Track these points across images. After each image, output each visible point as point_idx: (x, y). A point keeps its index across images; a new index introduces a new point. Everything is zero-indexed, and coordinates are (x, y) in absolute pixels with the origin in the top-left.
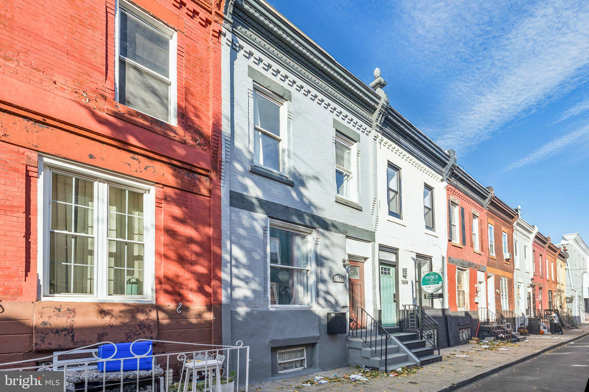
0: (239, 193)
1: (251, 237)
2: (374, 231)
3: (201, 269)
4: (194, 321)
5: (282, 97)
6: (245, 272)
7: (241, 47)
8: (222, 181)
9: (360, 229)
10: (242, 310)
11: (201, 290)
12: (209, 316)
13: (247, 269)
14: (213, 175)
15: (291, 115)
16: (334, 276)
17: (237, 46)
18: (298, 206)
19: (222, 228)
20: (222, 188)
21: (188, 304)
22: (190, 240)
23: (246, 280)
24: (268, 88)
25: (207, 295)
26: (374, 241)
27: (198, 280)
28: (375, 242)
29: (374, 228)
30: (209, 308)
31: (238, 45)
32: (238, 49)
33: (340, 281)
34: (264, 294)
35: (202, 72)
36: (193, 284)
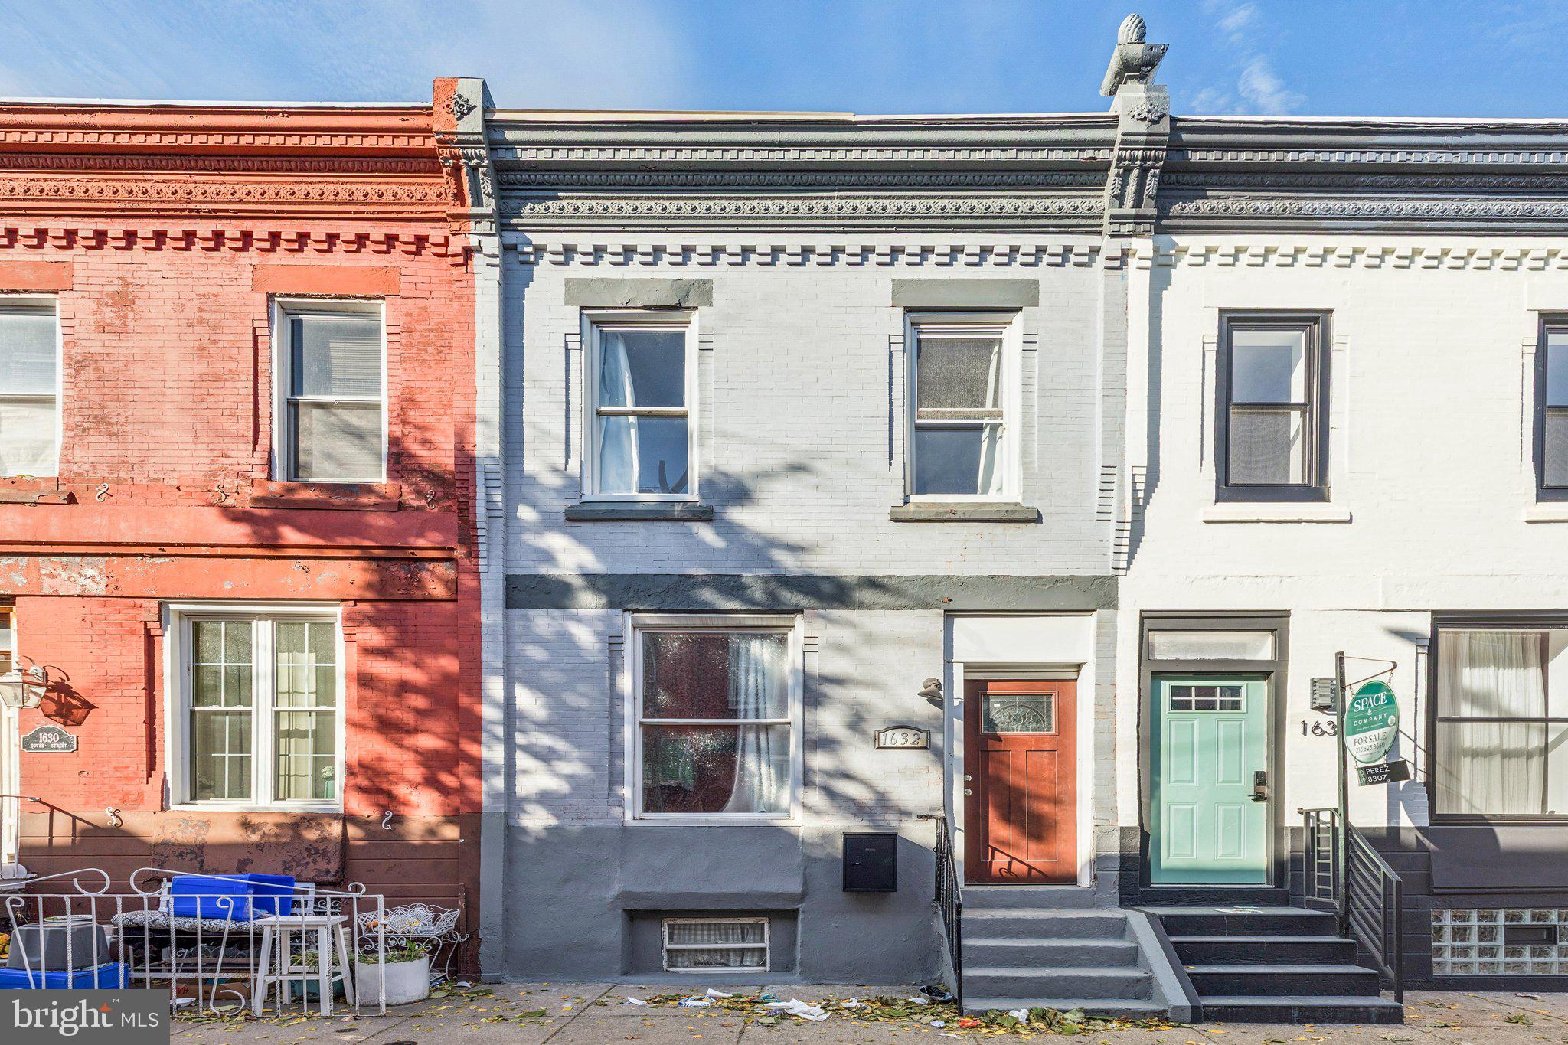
0: (535, 576)
1: (569, 666)
2: (1111, 573)
3: (427, 742)
4: (416, 841)
5: (677, 308)
6: (544, 740)
7: (540, 250)
8: (481, 562)
9: (1025, 579)
10: (536, 820)
11: (431, 782)
12: (451, 832)
13: (549, 733)
14: (460, 553)
15: (711, 338)
16: (879, 732)
17: (529, 254)
18: (732, 564)
19: (484, 658)
20: (482, 576)
21: (403, 810)
22: (404, 687)
23: (546, 756)
24: (628, 305)
25: (443, 790)
26: (1111, 603)
27: (424, 764)
28: (1115, 607)
29: (1111, 564)
30: (451, 818)
31: (529, 249)
32: (532, 258)
33: (908, 745)
34: (610, 789)
35: (440, 352)
36: (414, 773)
